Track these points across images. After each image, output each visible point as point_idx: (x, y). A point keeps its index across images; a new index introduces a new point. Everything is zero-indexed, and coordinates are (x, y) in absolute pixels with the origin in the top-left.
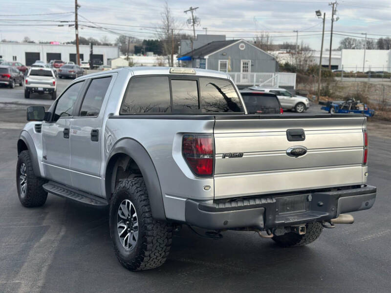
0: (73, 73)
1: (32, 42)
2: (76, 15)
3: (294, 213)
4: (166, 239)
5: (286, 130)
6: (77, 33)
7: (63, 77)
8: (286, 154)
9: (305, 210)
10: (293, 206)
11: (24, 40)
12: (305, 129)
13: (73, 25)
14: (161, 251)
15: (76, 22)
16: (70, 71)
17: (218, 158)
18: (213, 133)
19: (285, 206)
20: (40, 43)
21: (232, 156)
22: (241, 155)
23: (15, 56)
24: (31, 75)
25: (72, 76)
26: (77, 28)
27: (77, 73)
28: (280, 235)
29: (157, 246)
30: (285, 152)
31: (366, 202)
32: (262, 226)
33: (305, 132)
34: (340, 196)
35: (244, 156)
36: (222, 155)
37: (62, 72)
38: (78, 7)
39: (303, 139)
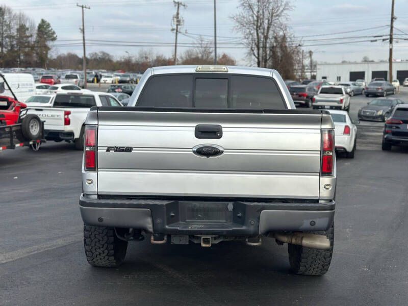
0: (380, 91)
1: (372, 61)
2: (392, 27)
3: (208, 222)
4: (106, 237)
5: (195, 125)
6: (391, 47)
7: (370, 96)
8: (192, 153)
9: (225, 221)
10: (207, 214)
11: (363, 60)
12: (223, 125)
13: (388, 39)
14: (102, 247)
15: (391, 36)
16: (376, 89)
17: (101, 151)
18: (98, 125)
19: (194, 213)
20: (381, 61)
21: (118, 149)
22: (129, 150)
23: (339, 76)
24: (321, 93)
25: (379, 94)
26: (391, 42)
27: (386, 91)
28: (179, 243)
29: (96, 242)
30: (191, 150)
31: (311, 220)
32: (151, 230)
33: (224, 130)
34: (264, 208)
35: (132, 151)
36: (106, 148)
37: (369, 90)
38: (394, 20)
39: (220, 137)
